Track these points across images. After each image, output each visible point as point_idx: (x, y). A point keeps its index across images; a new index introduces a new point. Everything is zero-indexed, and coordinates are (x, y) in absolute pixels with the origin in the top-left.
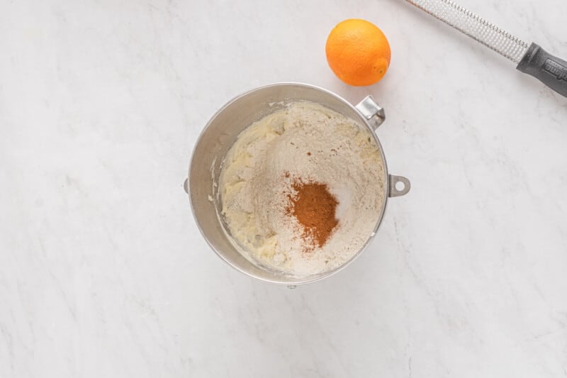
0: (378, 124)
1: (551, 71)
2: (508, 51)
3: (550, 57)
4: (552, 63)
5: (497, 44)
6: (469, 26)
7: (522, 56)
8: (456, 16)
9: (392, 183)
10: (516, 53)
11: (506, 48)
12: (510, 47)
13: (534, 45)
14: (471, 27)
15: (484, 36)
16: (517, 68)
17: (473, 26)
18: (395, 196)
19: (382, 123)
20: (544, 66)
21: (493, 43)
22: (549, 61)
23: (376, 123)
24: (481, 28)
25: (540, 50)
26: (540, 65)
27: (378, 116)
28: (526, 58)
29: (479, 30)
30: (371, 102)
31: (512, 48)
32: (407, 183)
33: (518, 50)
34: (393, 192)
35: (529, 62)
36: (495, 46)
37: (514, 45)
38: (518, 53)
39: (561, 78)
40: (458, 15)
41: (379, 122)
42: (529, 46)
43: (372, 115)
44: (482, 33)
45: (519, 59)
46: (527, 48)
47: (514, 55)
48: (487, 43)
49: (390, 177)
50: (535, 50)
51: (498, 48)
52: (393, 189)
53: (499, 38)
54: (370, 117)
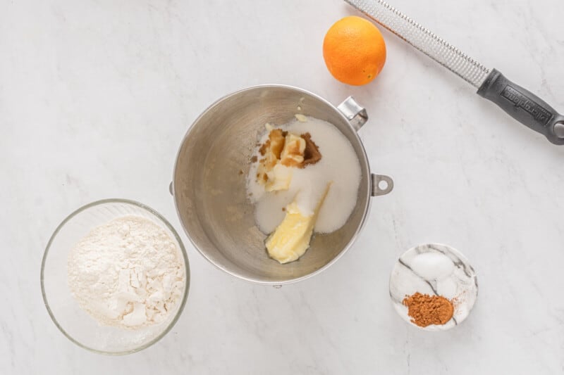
0: (361, 124)
1: (510, 98)
2: (469, 76)
3: (509, 83)
4: (511, 90)
5: (459, 68)
6: (433, 48)
7: (482, 81)
8: (421, 38)
9: (375, 183)
10: (477, 78)
11: (467, 72)
12: (472, 72)
13: (495, 71)
14: (435, 49)
15: (447, 59)
16: (478, 92)
17: (437, 49)
18: (378, 194)
19: (364, 123)
20: (503, 93)
21: (455, 67)
22: (509, 88)
23: (359, 123)
24: (445, 51)
25: (500, 76)
26: (500, 91)
27: (361, 115)
28: (486, 84)
29: (443, 54)
30: (353, 102)
31: (474, 73)
32: (390, 182)
33: (479, 75)
34: (376, 191)
35: (489, 88)
36: (456, 70)
37: (476, 70)
38: (479, 78)
39: (520, 106)
40: (423, 38)
41: (362, 122)
42: (490, 72)
43: (354, 115)
44: (445, 56)
45: (480, 84)
46: (489, 74)
47: (475, 80)
48: (450, 67)
49: (372, 176)
50: (496, 77)
51: (459, 73)
52: (376, 188)
53: (462, 61)
54: (351, 118)
